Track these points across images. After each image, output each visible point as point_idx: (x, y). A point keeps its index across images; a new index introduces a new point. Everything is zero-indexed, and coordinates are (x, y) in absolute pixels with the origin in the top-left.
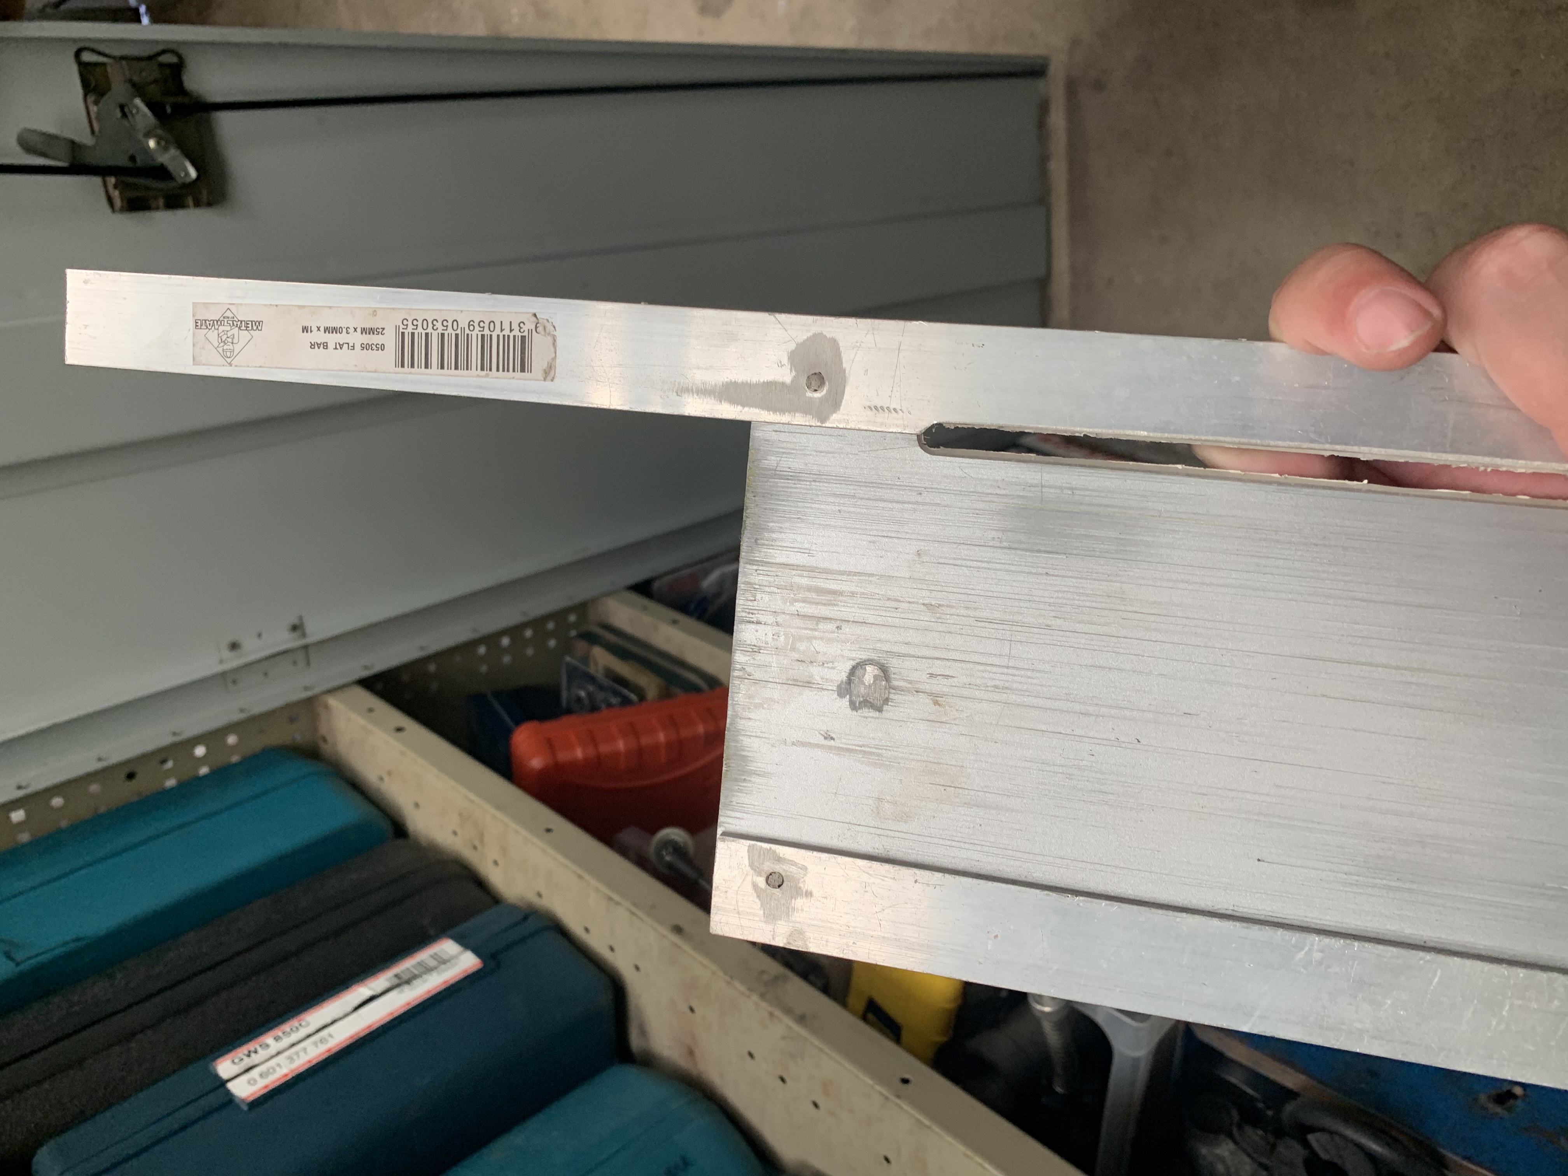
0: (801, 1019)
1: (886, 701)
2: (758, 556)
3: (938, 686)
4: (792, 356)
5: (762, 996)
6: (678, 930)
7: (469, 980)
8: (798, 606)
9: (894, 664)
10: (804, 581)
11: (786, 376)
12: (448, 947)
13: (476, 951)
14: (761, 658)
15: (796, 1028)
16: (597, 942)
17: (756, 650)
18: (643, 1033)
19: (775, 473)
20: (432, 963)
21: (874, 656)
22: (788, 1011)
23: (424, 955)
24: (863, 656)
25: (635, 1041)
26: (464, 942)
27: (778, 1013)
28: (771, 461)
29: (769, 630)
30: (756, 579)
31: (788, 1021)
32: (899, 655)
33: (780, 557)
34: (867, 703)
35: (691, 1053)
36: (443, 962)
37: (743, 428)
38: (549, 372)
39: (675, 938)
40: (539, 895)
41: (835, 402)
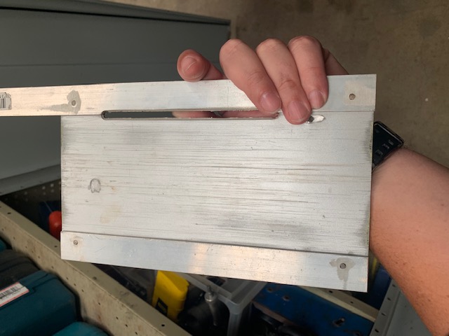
0: (132, 307)
1: (100, 189)
2: (65, 152)
3: (112, 184)
4: (68, 97)
5: (120, 300)
6: (95, 278)
7: (24, 297)
8: (77, 165)
9: (101, 179)
10: (77, 158)
11: (66, 102)
12: (18, 285)
13: (27, 287)
14: (68, 181)
15: (130, 309)
16: (70, 283)
17: (67, 179)
18: (85, 311)
19: (67, 129)
20: (12, 291)
21: (96, 177)
22: (128, 304)
23: (9, 289)
24: (94, 177)
25: (83, 314)
26: (23, 284)
27: (125, 305)
28: (66, 126)
29: (69, 173)
30: (66, 158)
31: (128, 307)
32: (103, 176)
33: (70, 152)
34: (95, 190)
35: (100, 318)
36: (15, 290)
37: (59, 117)
38: (10, 108)
39: (94, 281)
40: (53, 267)
41: (79, 108)
